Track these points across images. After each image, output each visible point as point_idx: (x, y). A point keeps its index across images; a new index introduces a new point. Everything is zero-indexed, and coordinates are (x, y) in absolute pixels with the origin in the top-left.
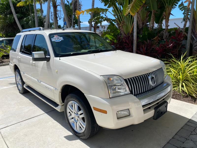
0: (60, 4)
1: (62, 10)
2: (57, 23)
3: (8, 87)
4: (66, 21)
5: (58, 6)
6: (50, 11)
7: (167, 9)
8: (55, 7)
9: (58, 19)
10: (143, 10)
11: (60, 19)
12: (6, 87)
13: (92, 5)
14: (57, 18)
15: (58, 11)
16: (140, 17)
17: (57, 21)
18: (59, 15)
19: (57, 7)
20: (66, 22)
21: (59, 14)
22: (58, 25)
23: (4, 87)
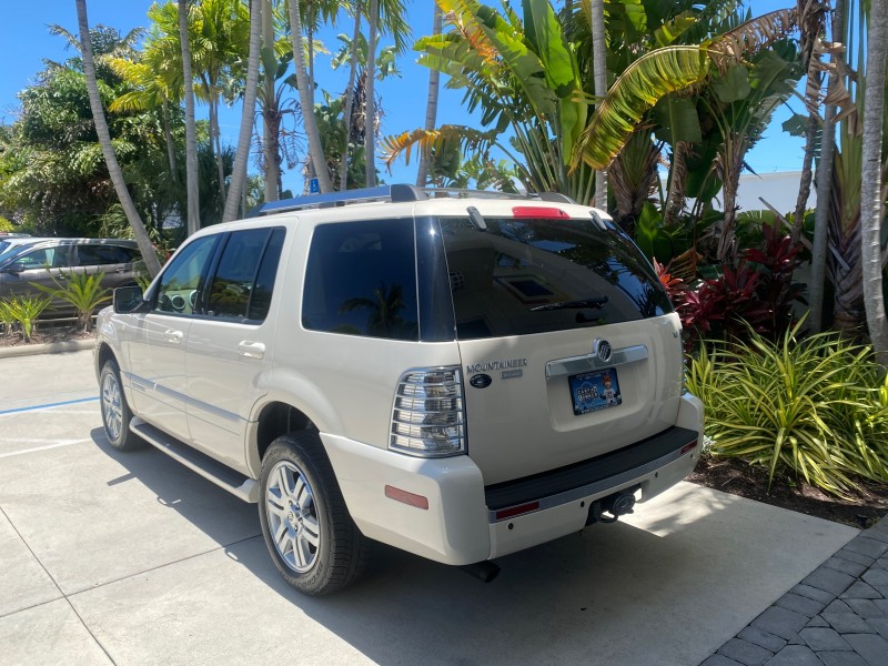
0: (293, 107)
1: (300, 129)
2: (279, 183)
3: (75, 442)
4: (319, 178)
5: (284, 116)
6: (254, 131)
7: (730, 142)
8: (273, 116)
9: (284, 166)
10: (633, 143)
11: (290, 167)
12: (69, 442)
13: (428, 118)
14: (278, 160)
15: (285, 134)
16: (623, 169)
17: (279, 172)
18: (290, 152)
19: (279, 118)
20: (320, 183)
21: (288, 147)
22: (280, 190)
23: (59, 441)
